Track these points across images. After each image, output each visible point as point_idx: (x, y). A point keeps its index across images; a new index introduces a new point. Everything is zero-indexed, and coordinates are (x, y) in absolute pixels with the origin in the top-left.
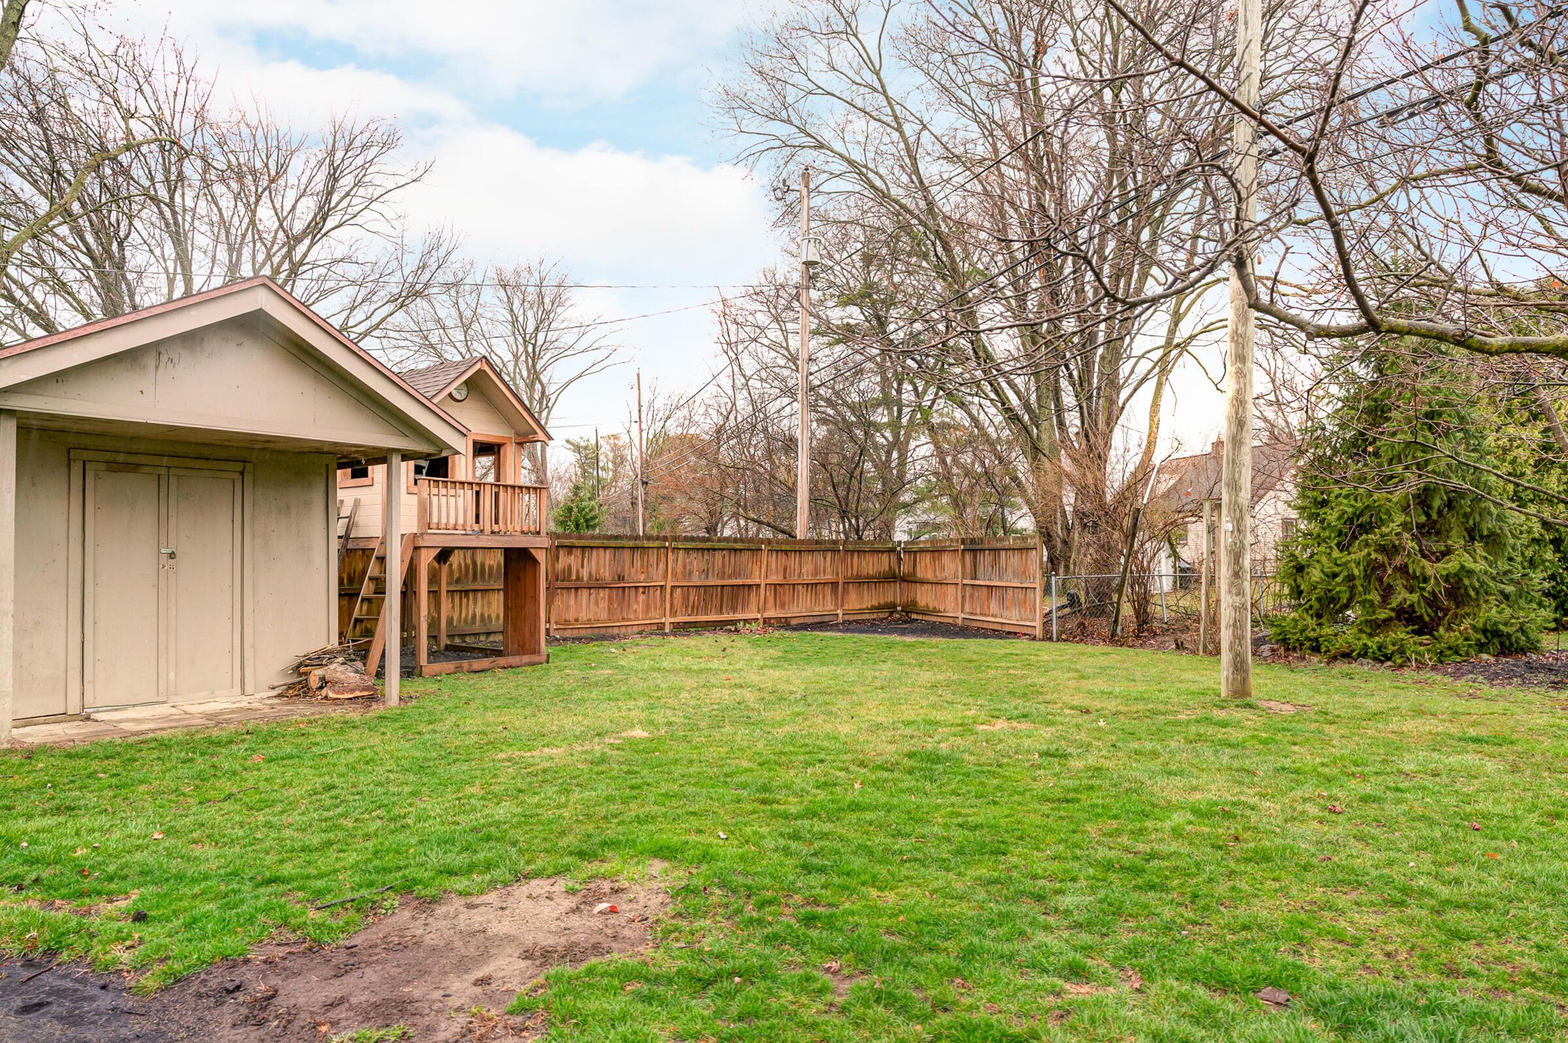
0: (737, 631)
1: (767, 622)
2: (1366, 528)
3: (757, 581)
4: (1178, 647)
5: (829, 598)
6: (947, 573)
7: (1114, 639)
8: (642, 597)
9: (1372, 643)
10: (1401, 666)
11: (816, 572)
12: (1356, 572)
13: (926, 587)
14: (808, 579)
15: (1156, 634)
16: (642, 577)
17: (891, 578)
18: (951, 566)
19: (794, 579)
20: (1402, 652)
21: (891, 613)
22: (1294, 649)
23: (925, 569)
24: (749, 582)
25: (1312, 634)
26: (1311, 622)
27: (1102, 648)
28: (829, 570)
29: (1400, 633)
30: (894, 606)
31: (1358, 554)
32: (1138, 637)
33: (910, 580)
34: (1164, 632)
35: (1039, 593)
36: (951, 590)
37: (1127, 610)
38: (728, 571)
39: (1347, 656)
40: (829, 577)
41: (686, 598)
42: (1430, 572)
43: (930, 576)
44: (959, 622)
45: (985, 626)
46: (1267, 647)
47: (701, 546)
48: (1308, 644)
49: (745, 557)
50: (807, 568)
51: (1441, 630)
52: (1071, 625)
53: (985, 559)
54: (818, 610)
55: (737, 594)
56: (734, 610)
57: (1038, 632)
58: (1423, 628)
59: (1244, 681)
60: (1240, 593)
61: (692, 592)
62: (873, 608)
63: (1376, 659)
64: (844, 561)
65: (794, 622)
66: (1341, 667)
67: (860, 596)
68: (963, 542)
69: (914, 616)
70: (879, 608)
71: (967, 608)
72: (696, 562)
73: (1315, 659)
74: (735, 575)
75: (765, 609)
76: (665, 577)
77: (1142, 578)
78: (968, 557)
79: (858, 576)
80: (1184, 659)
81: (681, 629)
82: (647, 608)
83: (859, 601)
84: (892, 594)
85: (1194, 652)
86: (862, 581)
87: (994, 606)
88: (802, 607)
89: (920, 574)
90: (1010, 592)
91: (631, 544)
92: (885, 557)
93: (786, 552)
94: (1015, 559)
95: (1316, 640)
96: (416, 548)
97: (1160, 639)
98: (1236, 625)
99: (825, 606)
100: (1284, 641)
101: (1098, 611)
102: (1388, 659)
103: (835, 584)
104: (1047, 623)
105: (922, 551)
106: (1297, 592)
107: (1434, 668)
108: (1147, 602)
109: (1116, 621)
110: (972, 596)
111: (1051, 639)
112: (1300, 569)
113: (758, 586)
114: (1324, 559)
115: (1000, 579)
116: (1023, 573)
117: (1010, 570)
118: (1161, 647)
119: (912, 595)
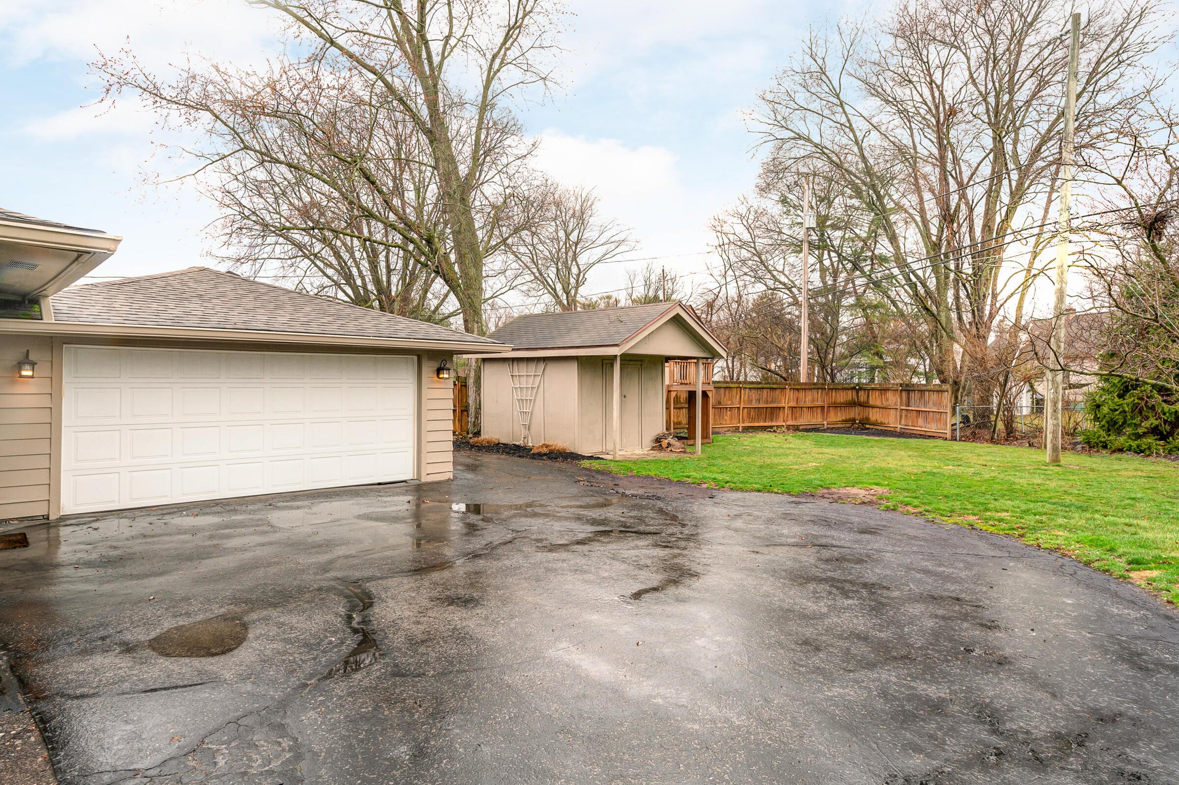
0: (775, 431)
1: (788, 427)
2: (1135, 387)
3: (783, 405)
4: (1030, 445)
5: (819, 415)
6: (890, 402)
7: (992, 440)
8: (729, 413)
9: (1134, 444)
10: (1149, 456)
11: (813, 401)
12: (1127, 409)
13: (875, 410)
14: (809, 404)
15: (1017, 439)
16: (729, 402)
17: (852, 404)
18: (892, 399)
19: (802, 404)
20: (1149, 448)
21: (853, 424)
22: (1094, 447)
23: (875, 399)
24: (779, 405)
25: (1103, 440)
26: (1103, 433)
27: (985, 445)
28: (820, 399)
29: (1150, 440)
30: (854, 420)
31: (1129, 400)
32: (1007, 440)
33: (865, 405)
34: (1022, 438)
35: (949, 415)
36: (892, 412)
37: (1000, 426)
38: (769, 400)
39: (1121, 450)
40: (820, 403)
41: (749, 414)
42: (1166, 410)
43: (878, 403)
44: (898, 430)
45: (915, 432)
46: (1080, 446)
47: (756, 386)
48: (1100, 444)
49: (778, 392)
50: (808, 398)
51: (1171, 438)
52: (968, 432)
53: (914, 396)
54: (814, 421)
55: (773, 412)
56: (772, 421)
57: (949, 436)
58: (1163, 437)
59: (1057, 456)
60: (1056, 419)
61: (752, 410)
62: (843, 421)
63: (1136, 452)
64: (827, 394)
65: (801, 428)
66: (1118, 455)
67: (836, 414)
68: (901, 385)
69: (867, 426)
70: (846, 421)
71: (903, 422)
72: (754, 395)
73: (1104, 452)
74: (772, 402)
75: (787, 420)
76: (740, 403)
77: (1009, 408)
78: (904, 394)
79: (835, 403)
80: (1033, 450)
81: (746, 429)
82: (731, 419)
83: (837, 417)
84: (855, 413)
85: (1038, 448)
86: (836, 406)
87: (921, 421)
88: (805, 420)
89: (871, 402)
90: (931, 414)
91: (725, 385)
92: (850, 392)
93: (798, 390)
94: (934, 397)
95: (1105, 442)
96: (669, 391)
97: (1020, 441)
98: (1054, 432)
99: (817, 419)
100: (1088, 443)
101: (982, 426)
102: (1142, 451)
103: (823, 407)
104: (954, 430)
105: (873, 389)
106: (1096, 419)
107: (1165, 457)
108: (1013, 422)
109: (994, 431)
110: (906, 416)
111: (956, 440)
112: (1098, 406)
113: (784, 408)
114: (1110, 402)
115: (925, 407)
116: (940, 404)
117: (931, 402)
118: (1021, 445)
119: (866, 414)
